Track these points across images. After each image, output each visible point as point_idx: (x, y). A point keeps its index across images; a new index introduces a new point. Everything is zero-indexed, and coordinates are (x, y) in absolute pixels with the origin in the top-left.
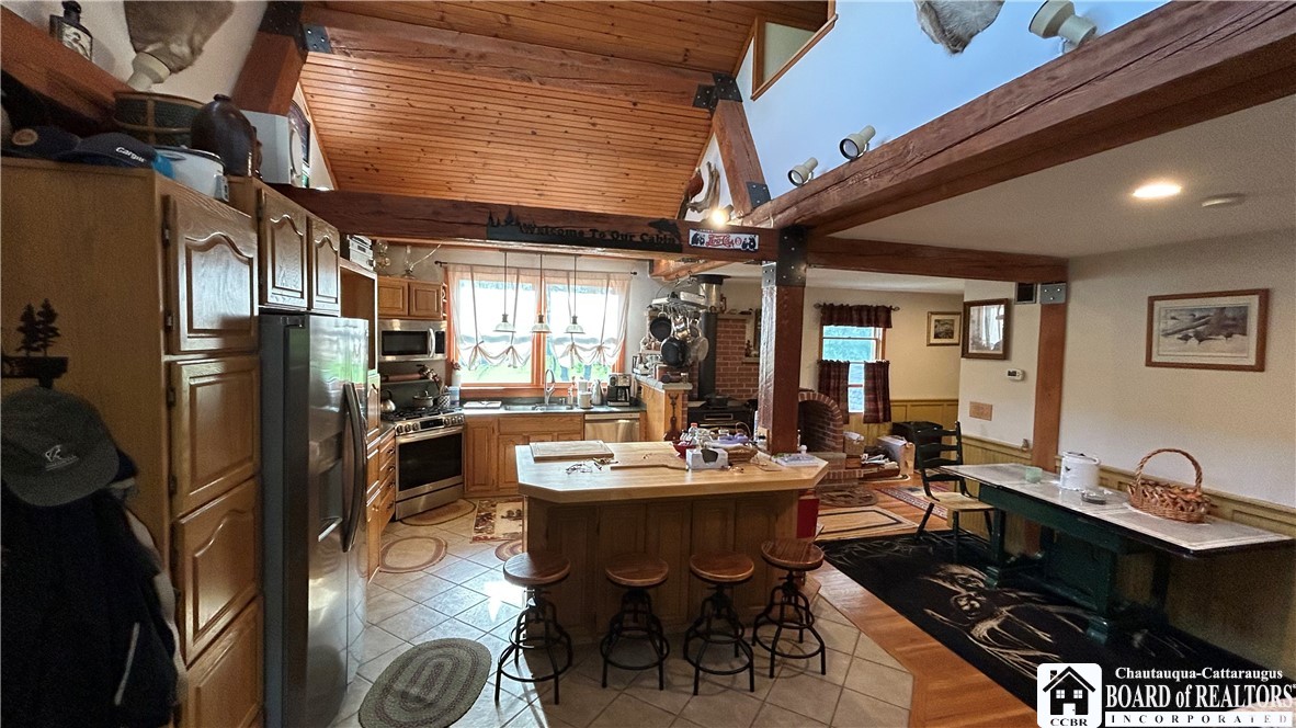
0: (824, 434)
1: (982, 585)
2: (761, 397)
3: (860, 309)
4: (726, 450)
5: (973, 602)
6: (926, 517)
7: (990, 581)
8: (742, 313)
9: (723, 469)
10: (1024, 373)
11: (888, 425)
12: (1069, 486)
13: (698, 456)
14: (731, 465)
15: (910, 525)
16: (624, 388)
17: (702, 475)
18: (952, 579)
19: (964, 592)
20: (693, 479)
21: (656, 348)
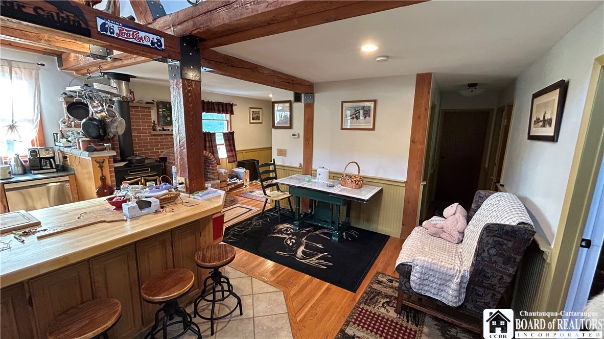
0: (207, 172)
1: (292, 231)
2: (177, 156)
3: (219, 104)
4: (157, 198)
5: (292, 240)
6: (265, 206)
7: (295, 228)
8: (147, 103)
9: (156, 212)
10: (298, 134)
11: (236, 163)
12: (320, 181)
13: (134, 207)
14: (162, 207)
15: (256, 210)
16: (49, 158)
17: (140, 221)
18: (281, 232)
19: (287, 237)
20: (133, 228)
21: (76, 126)
